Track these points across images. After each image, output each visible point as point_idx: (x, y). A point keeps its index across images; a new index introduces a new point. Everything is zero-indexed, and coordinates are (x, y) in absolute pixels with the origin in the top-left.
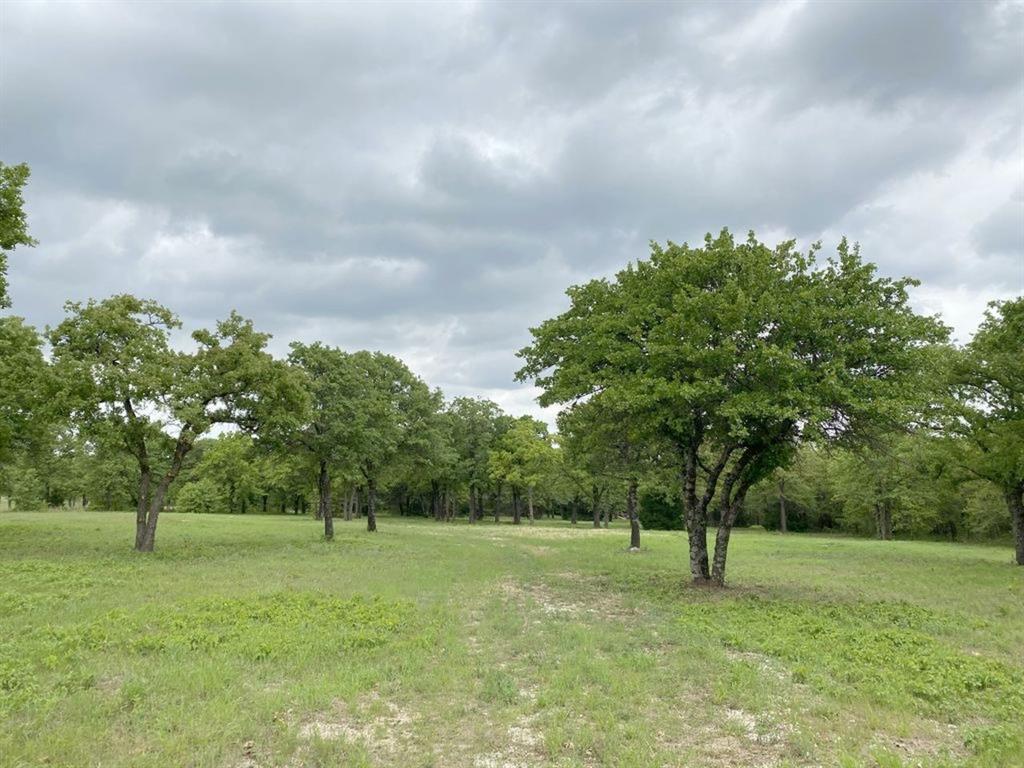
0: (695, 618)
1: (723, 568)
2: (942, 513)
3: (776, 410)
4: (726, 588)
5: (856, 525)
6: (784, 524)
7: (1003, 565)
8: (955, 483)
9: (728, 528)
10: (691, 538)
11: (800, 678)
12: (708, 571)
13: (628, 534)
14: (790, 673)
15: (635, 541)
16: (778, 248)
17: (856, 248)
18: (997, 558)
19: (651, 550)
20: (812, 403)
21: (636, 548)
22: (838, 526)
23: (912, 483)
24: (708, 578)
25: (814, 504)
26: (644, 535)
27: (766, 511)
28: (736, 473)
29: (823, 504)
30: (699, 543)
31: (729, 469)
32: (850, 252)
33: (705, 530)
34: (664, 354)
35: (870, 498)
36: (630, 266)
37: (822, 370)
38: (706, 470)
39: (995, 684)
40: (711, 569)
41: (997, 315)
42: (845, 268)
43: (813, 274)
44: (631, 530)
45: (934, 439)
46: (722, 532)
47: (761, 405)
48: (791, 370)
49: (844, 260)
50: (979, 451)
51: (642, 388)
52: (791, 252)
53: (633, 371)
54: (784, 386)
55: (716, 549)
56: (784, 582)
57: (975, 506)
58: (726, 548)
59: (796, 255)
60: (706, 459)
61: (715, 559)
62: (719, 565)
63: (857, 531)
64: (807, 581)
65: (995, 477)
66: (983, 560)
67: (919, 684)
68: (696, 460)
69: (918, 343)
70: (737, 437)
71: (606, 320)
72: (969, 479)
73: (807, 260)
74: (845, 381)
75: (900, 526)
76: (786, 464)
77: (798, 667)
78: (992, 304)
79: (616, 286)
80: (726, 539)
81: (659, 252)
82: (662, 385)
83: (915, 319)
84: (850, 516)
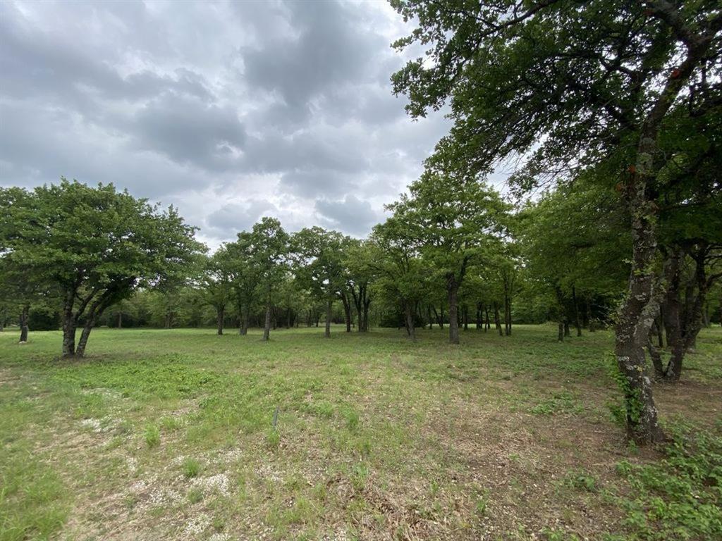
0: (64, 376)
1: (84, 348)
2: (193, 318)
3: (128, 272)
4: (85, 358)
5: (156, 324)
6: (120, 324)
7: (213, 335)
8: (201, 306)
9: (90, 328)
10: (65, 335)
11: (126, 395)
12: (74, 349)
13: (19, 334)
14: (120, 394)
15: (24, 337)
16: (139, 200)
17: (177, 210)
18: (212, 333)
19: (34, 342)
20: (147, 270)
21: (23, 342)
22: (148, 324)
23: (183, 305)
24: (74, 354)
25: (137, 315)
26: (30, 334)
27: (110, 319)
28: (99, 301)
29: (142, 315)
30: (70, 336)
31: (95, 299)
32: (174, 210)
33: (75, 330)
34: (63, 236)
35: (164, 312)
36: (45, 185)
37: (154, 257)
38: (81, 299)
39: (210, 380)
40: (76, 349)
41: (225, 247)
42: (171, 217)
43: (156, 216)
44: (21, 332)
45: (195, 289)
46: (86, 330)
47: (120, 269)
48: (138, 255)
49: (171, 213)
50: (211, 295)
51: (44, 253)
52: (146, 203)
53: (39, 243)
54: (134, 261)
55: (81, 339)
56: (118, 351)
57: (206, 314)
58: (87, 338)
59: (148, 205)
60: (81, 294)
61: (79, 344)
62: (81, 347)
63: (157, 326)
64: (131, 349)
65: (215, 304)
66: (206, 334)
67: (181, 386)
68: (75, 294)
69: (196, 252)
70: (104, 283)
71: (23, 211)
72: (206, 304)
73: (153, 208)
74: (164, 263)
75: (176, 323)
76: (128, 297)
77: (126, 390)
78: (224, 243)
79: (33, 194)
80: (88, 334)
81: (67, 184)
82: (59, 253)
83: (197, 243)
84: (154, 320)
